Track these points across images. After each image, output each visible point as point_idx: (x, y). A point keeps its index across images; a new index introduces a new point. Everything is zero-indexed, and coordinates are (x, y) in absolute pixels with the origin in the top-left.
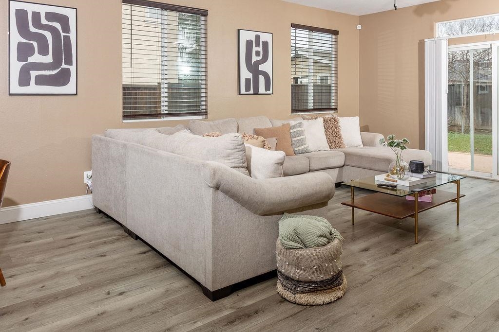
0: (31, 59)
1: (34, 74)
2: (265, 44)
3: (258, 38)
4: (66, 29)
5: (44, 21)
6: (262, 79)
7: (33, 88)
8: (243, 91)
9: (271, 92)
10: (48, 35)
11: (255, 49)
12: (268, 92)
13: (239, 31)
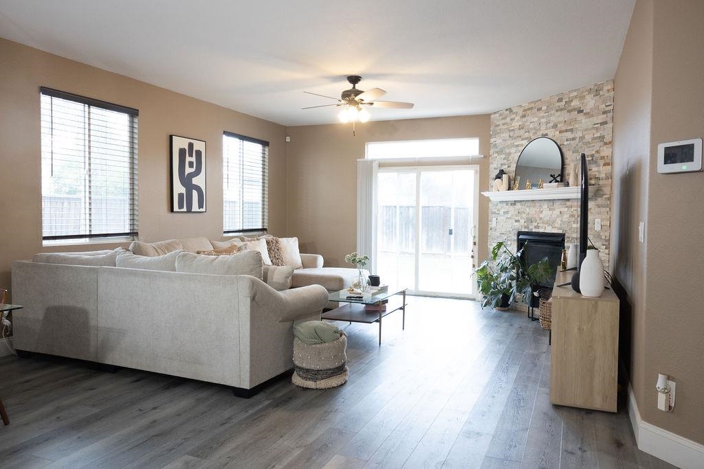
2: (199, 153)
3: (191, 145)
6: (195, 193)
8: (176, 208)
9: (203, 210)
11: (188, 159)
12: (201, 210)
13: (171, 137)
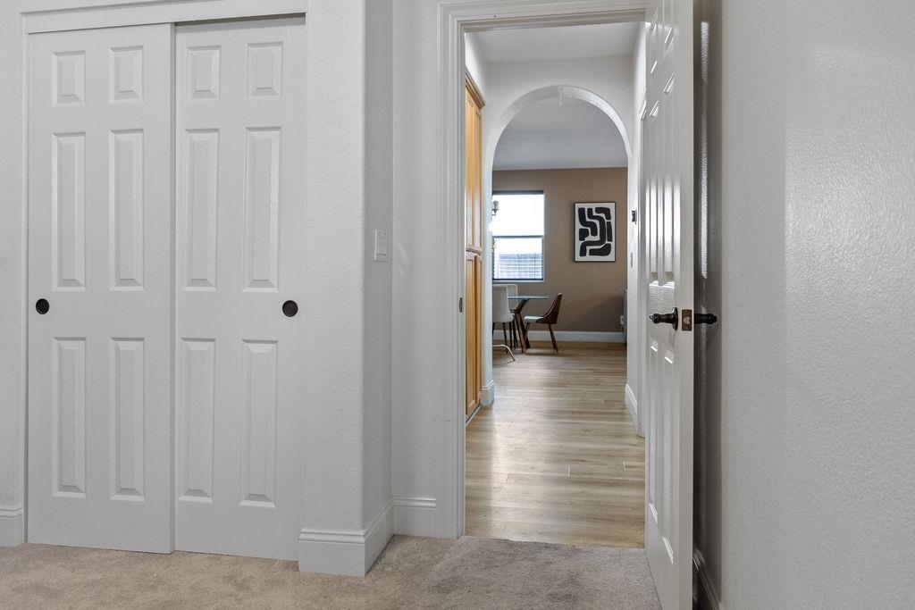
0: (587, 239)
1: (588, 248)
4: (609, 217)
5: (595, 214)
7: (588, 258)
10: (597, 222)
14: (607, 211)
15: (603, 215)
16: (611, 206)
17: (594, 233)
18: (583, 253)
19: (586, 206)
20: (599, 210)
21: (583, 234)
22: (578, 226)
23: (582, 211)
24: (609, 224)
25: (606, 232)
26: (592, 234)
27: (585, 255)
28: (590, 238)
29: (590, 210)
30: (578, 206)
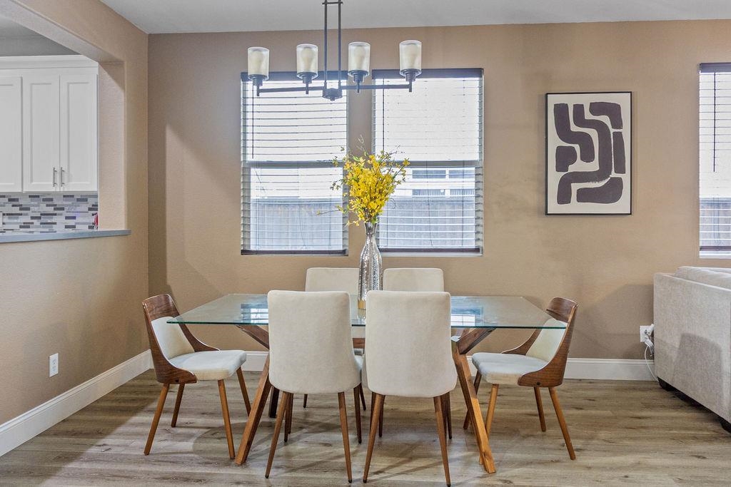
0: (572, 168)
1: (575, 187)
4: (617, 123)
5: (588, 116)
10: (593, 134)
14: (613, 111)
15: (605, 119)
16: (623, 101)
17: (588, 157)
18: (564, 197)
19: (571, 101)
20: (597, 108)
21: (564, 158)
22: (555, 141)
23: (561, 110)
24: (618, 136)
25: (613, 154)
26: (582, 159)
27: (568, 201)
28: (579, 166)
29: (579, 109)
30: (553, 100)
